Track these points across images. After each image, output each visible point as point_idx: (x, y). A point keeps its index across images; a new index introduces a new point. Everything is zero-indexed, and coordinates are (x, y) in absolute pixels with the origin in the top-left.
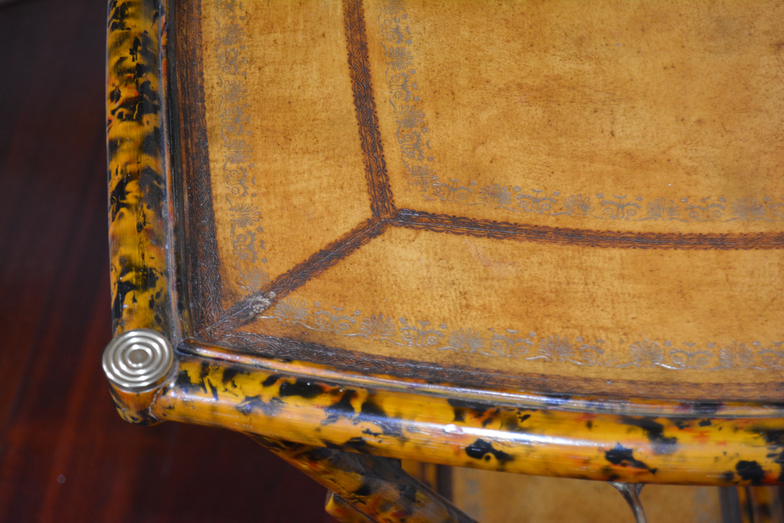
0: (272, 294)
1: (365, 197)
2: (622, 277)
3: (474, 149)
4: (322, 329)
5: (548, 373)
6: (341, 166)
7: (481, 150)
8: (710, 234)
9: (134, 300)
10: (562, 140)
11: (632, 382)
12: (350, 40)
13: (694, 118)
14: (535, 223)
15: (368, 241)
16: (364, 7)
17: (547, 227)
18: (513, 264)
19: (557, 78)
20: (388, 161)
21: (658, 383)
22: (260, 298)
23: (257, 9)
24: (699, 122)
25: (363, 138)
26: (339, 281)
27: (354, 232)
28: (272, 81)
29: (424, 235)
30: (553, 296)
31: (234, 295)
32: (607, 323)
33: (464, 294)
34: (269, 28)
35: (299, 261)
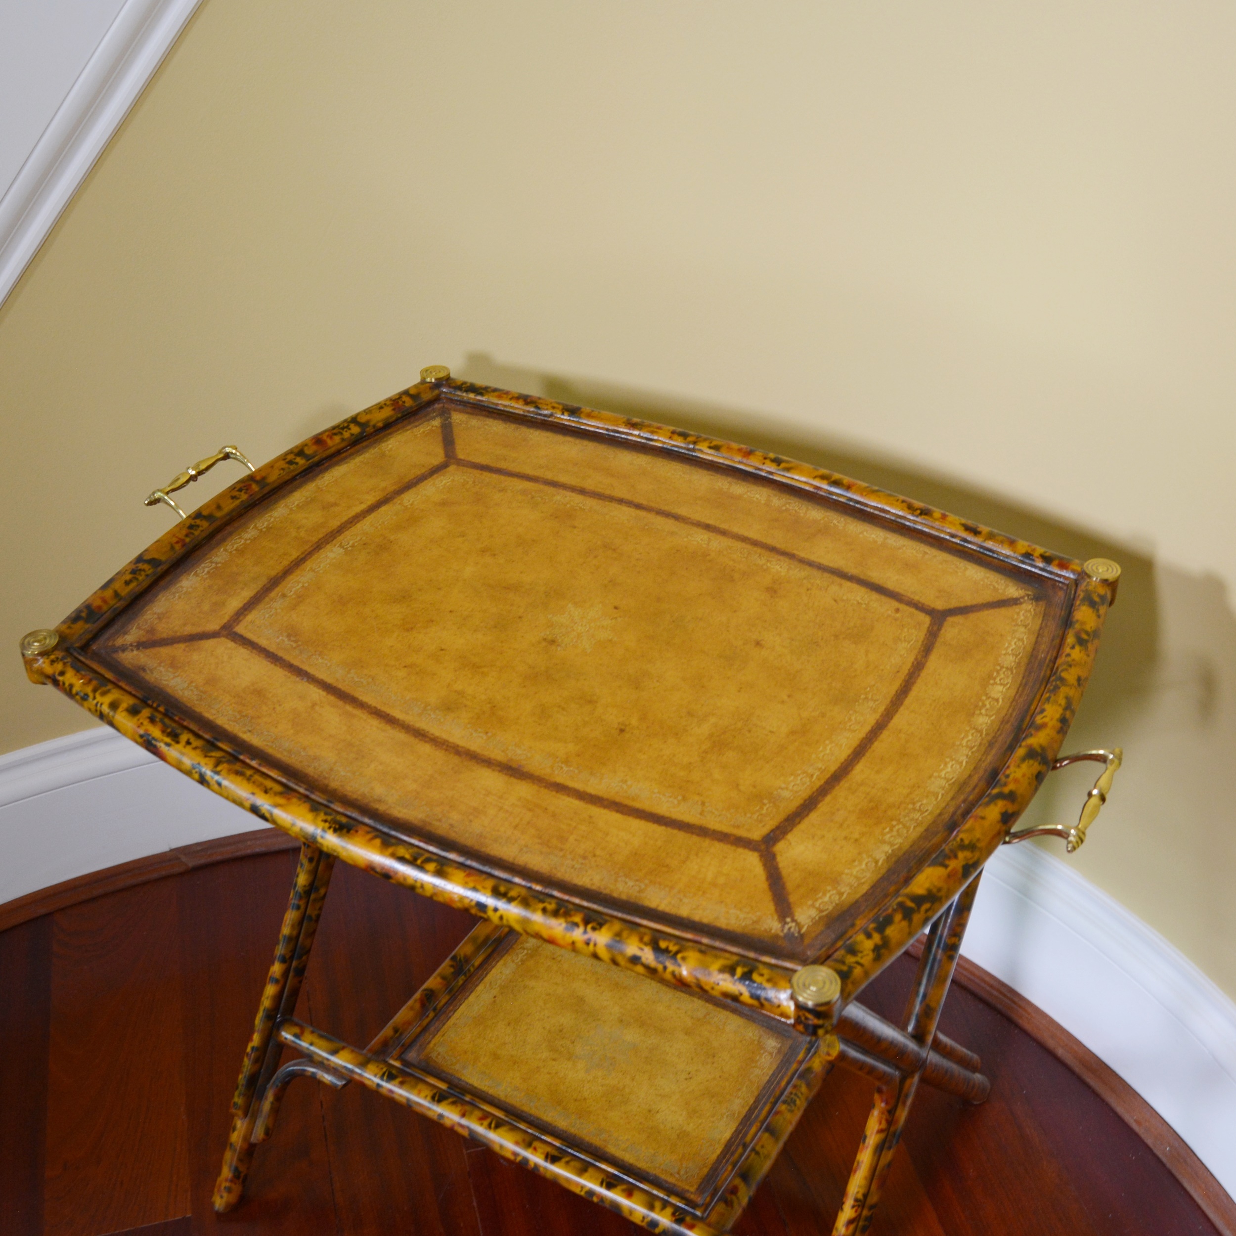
0: (788, 920)
1: (740, 850)
2: (878, 772)
3: (740, 791)
4: (830, 908)
5: (925, 828)
6: (707, 852)
7: (742, 788)
8: (872, 728)
9: (762, 975)
10: (761, 753)
11: (952, 799)
12: (605, 807)
13: (785, 698)
14: (815, 789)
15: (777, 863)
16: (582, 790)
17: (821, 786)
18: (838, 810)
19: (711, 735)
20: (720, 829)
21: (960, 789)
22: (787, 927)
23: (540, 838)
24: (789, 696)
25: (692, 833)
26: (798, 886)
27: (765, 865)
28: (611, 855)
29: (789, 836)
30: (872, 804)
31: (776, 936)
32: (906, 791)
33: (846, 838)
34: (563, 839)
35: (770, 898)
